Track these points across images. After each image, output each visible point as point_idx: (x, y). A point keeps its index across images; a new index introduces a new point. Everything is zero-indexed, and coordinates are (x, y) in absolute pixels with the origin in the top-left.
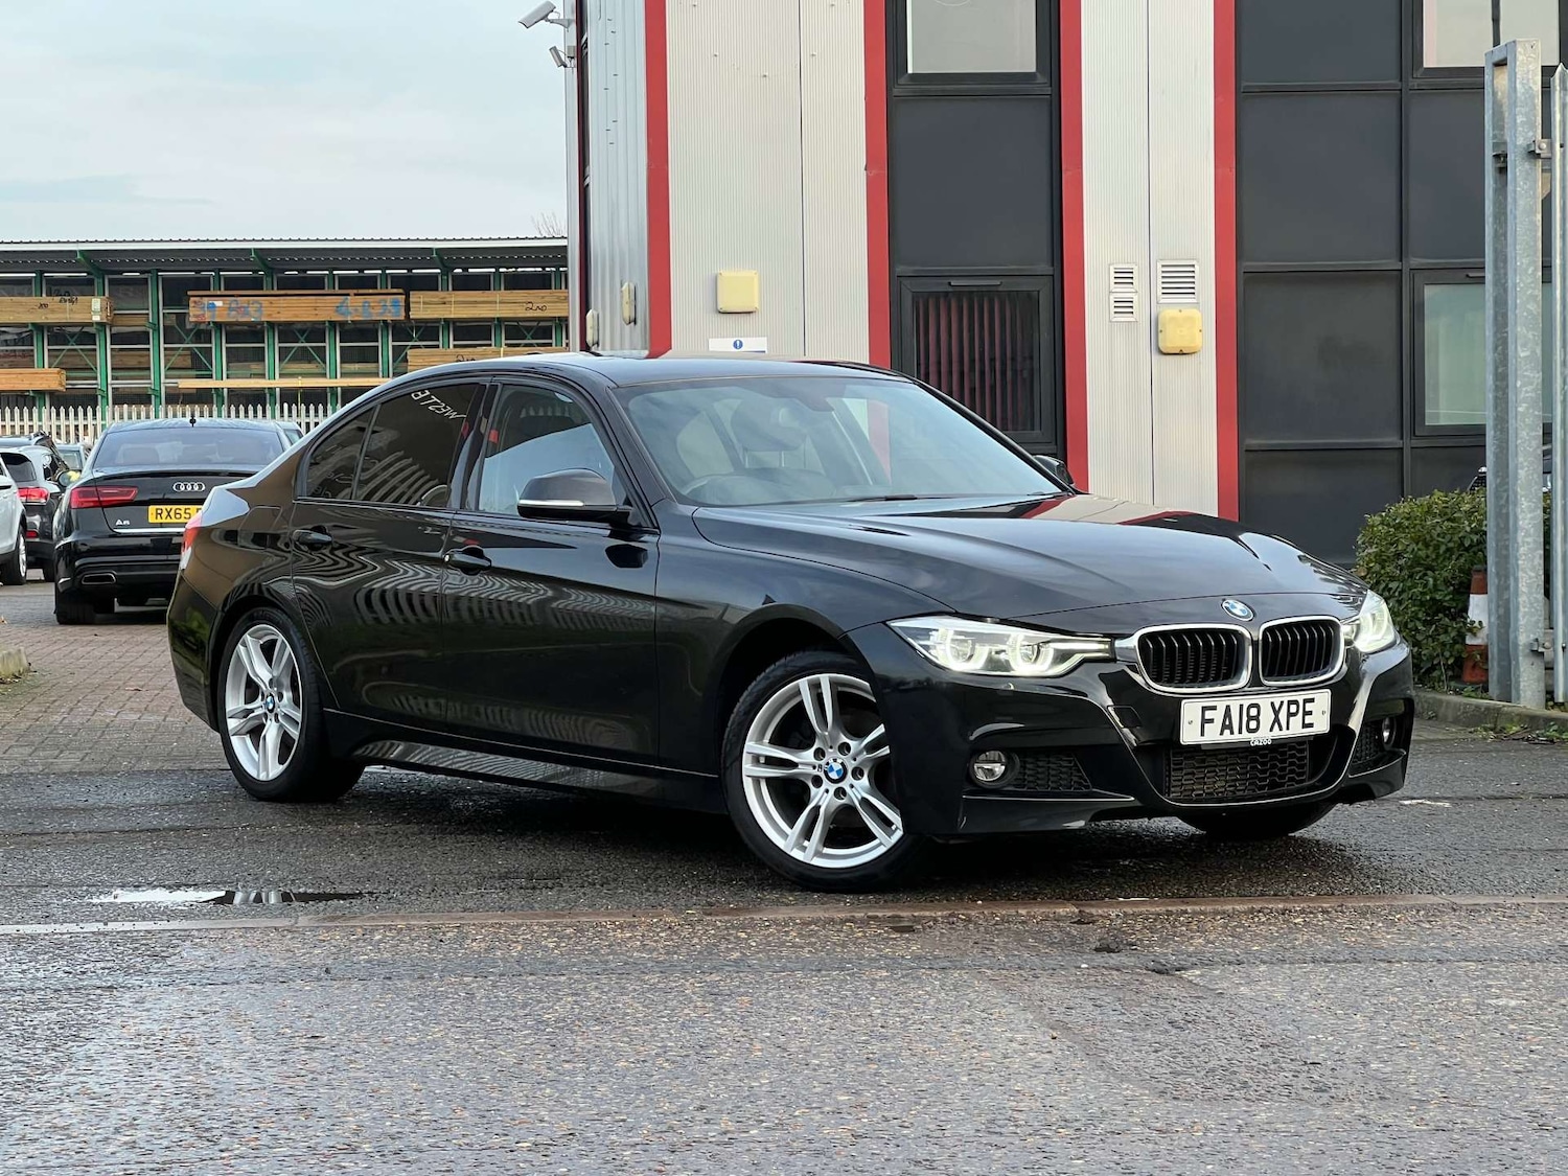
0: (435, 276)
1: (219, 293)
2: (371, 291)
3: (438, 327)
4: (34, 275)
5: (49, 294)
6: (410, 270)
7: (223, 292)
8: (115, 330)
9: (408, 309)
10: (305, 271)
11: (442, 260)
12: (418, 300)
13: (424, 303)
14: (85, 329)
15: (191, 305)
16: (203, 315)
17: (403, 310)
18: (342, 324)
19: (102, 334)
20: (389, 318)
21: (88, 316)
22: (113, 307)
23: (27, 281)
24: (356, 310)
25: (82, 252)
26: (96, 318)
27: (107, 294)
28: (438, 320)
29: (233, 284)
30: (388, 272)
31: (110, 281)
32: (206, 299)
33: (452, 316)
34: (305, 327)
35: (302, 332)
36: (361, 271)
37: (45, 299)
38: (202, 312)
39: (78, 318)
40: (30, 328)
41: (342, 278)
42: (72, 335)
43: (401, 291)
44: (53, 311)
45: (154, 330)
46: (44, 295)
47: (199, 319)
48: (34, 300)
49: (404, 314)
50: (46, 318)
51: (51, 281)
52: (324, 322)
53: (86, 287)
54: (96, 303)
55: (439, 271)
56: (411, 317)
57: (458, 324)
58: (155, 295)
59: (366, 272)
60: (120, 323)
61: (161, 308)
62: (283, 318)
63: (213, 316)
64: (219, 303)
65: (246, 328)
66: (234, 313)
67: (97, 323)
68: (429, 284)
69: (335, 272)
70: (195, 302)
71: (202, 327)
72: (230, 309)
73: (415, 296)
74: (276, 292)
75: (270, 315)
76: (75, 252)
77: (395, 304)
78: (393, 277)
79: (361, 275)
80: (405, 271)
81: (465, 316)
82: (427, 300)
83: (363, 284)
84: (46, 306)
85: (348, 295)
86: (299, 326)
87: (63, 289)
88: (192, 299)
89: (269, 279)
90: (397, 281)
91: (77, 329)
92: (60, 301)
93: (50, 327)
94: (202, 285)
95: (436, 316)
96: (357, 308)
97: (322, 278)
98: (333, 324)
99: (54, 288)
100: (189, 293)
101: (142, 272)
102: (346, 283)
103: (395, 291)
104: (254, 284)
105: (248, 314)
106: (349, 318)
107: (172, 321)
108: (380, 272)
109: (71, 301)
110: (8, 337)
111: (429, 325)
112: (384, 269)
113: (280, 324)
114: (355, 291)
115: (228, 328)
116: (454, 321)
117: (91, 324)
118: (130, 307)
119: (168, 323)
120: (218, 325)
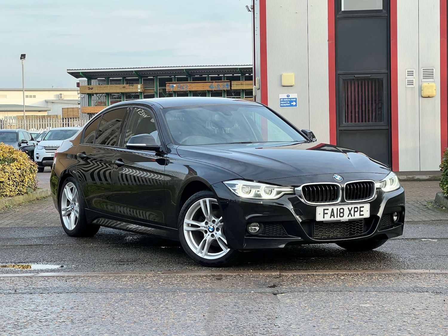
0: (239, 76)
1: (175, 82)
2: (220, 81)
3: (240, 92)
4: (122, 78)
5: (127, 84)
6: (233, 75)
7: (176, 82)
8: (145, 94)
9: (231, 86)
10: (202, 75)
11: (241, 71)
12: (234, 84)
13: (236, 84)
14: (136, 94)
15: (167, 86)
16: (170, 89)
17: (229, 87)
18: (212, 91)
19: (141, 95)
20: (225, 89)
21: (137, 90)
22: (144, 87)
23: (120, 80)
24: (215, 87)
25: (135, 71)
26: (139, 91)
27: (142, 84)
28: (240, 90)
29: (180, 80)
30: (225, 75)
31: (143, 79)
32: (171, 84)
33: (244, 88)
34: (201, 92)
35: (200, 94)
36: (219, 75)
37: (125, 85)
38: (170, 88)
39: (134, 91)
40: (120, 94)
41: (211, 77)
42: (133, 96)
43: (229, 81)
44: (127, 89)
45: (156, 94)
46: (125, 84)
47: (169, 90)
48: (122, 86)
49: (230, 88)
50: (125, 91)
51: (127, 80)
52: (206, 91)
53: (136, 81)
54: (139, 86)
55: (240, 75)
56: (232, 89)
57: (247, 91)
58: (157, 83)
59: (220, 75)
60: (146, 92)
61: (158, 87)
62: (193, 89)
63: (173, 89)
64: (175, 85)
65: (183, 93)
66: (179, 88)
67: (139, 92)
68: (237, 79)
69: (209, 76)
70: (168, 85)
71: (171, 93)
72: (178, 87)
73: (233, 82)
74: (192, 82)
75: (190, 89)
76: (133, 71)
77: (227, 85)
78: (227, 77)
79: (219, 76)
80: (232, 75)
81: (248, 88)
82: (237, 83)
83: (219, 79)
84: (125, 87)
85: (213, 82)
86: (199, 92)
87: (131, 82)
88: (167, 84)
89: (190, 78)
90: (228, 78)
91: (134, 94)
92: (129, 86)
93: (126, 93)
94: (170, 80)
95: (239, 88)
96: (216, 86)
97: (205, 77)
98: (209, 91)
99: (128, 82)
100: (166, 83)
101: (153, 77)
102: (213, 79)
103: (227, 81)
104: (185, 80)
105: (183, 89)
106: (213, 89)
107: (161, 91)
108: (223, 75)
109: (132, 86)
110: (115, 97)
111: (237, 91)
112: (224, 75)
113: (193, 91)
114: (215, 81)
115: (178, 93)
116: (245, 90)
117: (138, 92)
118: (149, 87)
119: (160, 91)
120: (175, 92)
